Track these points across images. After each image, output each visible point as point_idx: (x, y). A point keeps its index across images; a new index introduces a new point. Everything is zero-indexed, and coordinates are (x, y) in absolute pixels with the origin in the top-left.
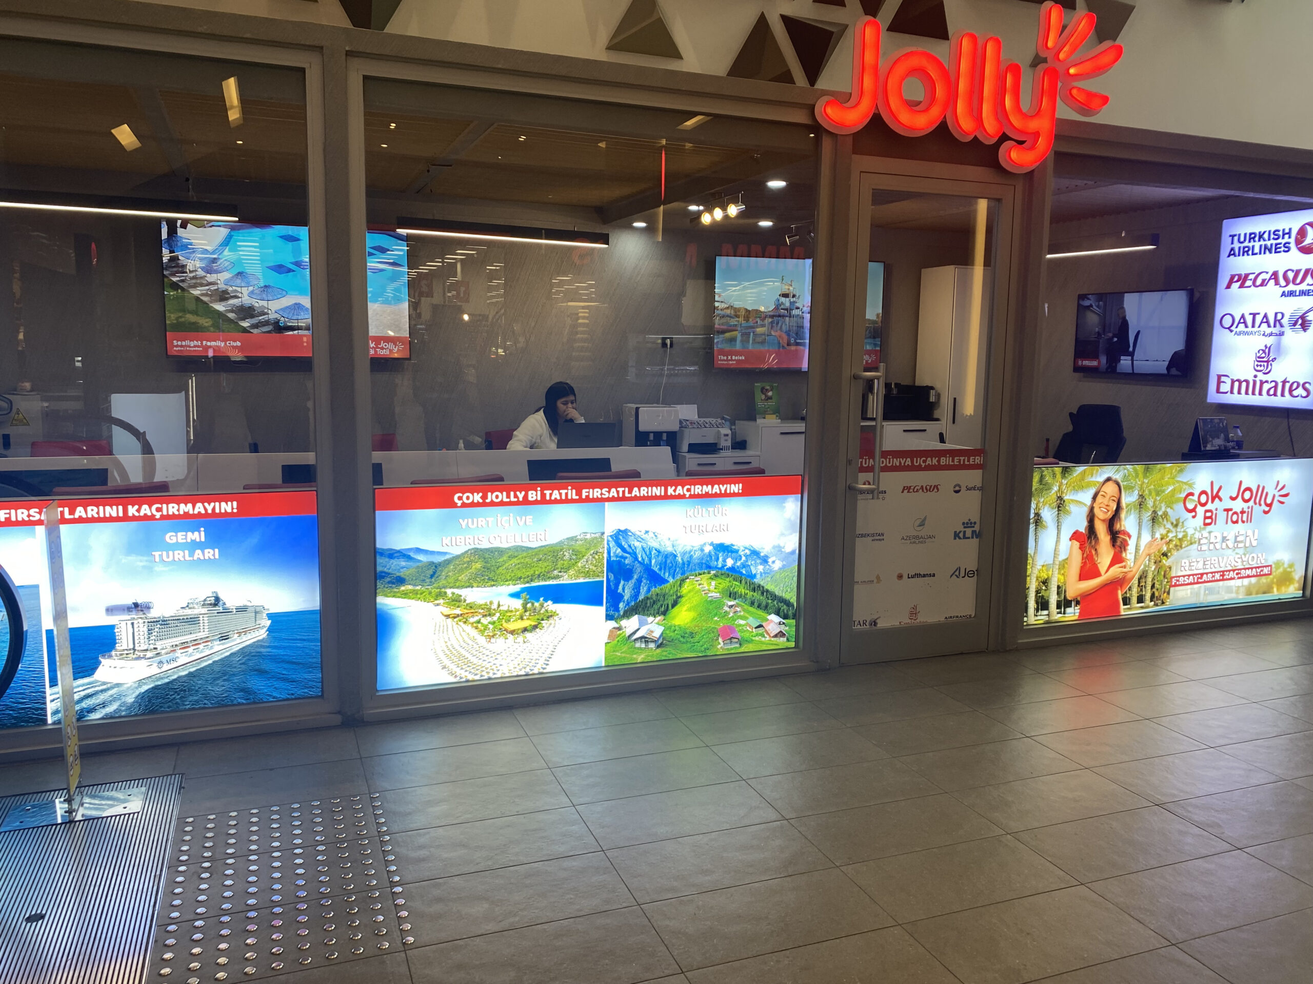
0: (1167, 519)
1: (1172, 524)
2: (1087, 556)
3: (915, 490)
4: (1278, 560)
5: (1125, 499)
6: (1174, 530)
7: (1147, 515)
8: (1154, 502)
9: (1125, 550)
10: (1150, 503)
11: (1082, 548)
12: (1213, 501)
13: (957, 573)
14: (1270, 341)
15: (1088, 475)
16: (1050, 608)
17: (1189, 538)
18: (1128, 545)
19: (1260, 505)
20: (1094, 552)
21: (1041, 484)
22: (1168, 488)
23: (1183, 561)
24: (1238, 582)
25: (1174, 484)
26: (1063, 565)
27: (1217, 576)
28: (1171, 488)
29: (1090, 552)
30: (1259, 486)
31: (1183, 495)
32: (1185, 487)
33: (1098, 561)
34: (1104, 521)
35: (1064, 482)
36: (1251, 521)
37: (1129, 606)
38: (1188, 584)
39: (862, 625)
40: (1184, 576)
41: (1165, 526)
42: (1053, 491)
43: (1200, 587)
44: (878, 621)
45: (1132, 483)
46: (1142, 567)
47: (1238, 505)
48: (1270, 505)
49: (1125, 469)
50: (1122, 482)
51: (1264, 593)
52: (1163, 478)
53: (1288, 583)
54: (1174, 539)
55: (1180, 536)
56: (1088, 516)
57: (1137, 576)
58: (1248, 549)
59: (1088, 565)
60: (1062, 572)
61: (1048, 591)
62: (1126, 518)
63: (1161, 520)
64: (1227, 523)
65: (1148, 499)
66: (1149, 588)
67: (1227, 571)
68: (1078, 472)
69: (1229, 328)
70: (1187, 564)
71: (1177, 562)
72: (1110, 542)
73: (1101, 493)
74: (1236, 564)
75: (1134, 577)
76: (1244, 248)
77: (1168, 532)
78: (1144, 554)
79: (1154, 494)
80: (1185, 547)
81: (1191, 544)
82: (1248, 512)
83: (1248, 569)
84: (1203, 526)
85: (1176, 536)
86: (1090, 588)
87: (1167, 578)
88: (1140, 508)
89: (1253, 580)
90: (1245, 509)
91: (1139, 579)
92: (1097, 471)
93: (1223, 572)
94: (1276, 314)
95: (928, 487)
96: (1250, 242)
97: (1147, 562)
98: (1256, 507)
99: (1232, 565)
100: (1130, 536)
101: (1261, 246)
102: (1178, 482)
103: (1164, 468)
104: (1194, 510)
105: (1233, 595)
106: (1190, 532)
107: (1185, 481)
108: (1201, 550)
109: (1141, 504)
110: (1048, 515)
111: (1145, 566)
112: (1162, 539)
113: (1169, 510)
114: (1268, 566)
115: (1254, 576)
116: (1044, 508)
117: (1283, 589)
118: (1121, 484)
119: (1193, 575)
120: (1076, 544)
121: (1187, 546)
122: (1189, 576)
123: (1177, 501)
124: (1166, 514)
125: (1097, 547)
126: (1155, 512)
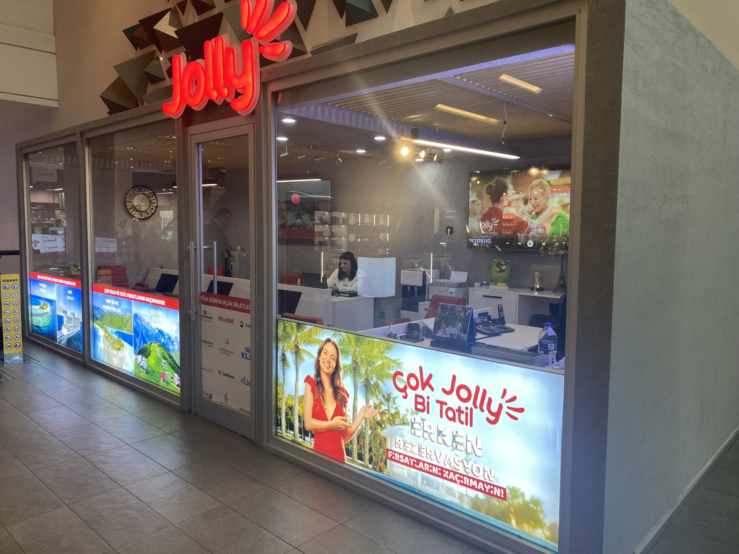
0: (378, 390)
1: (384, 397)
2: (317, 399)
3: (224, 321)
4: (513, 487)
5: (342, 361)
6: (385, 403)
7: (361, 381)
8: (366, 371)
9: (345, 406)
10: (363, 371)
11: (313, 390)
12: (423, 388)
13: (244, 381)
15: (314, 333)
16: (295, 431)
17: (401, 417)
18: (347, 402)
19: (482, 410)
21: (284, 333)
22: (377, 362)
23: (398, 438)
24: (463, 489)
25: (382, 359)
27: (435, 470)
28: (379, 363)
29: (319, 397)
30: (478, 388)
31: (393, 372)
32: (393, 364)
33: (325, 407)
34: (327, 374)
35: (299, 335)
36: (471, 425)
37: (351, 458)
38: (403, 464)
39: (206, 395)
40: (400, 454)
41: (377, 396)
42: (292, 340)
43: (417, 472)
44: (212, 396)
45: (346, 348)
46: (360, 427)
47: (453, 401)
48: (497, 415)
49: (340, 335)
51: (498, 518)
52: (372, 350)
53: (532, 523)
54: (387, 412)
55: (393, 411)
56: (315, 366)
57: (356, 434)
58: (470, 456)
59: (318, 408)
60: (301, 405)
61: (292, 416)
62: (343, 378)
63: (373, 389)
64: (441, 416)
65: (360, 366)
66: (367, 449)
67: (446, 470)
68: (307, 329)
70: (402, 442)
71: (391, 437)
73: (324, 350)
74: (456, 467)
75: (354, 433)
77: (381, 403)
78: (361, 416)
79: (365, 363)
80: (398, 425)
81: (404, 424)
82: (467, 413)
83: (474, 479)
84: (414, 410)
85: (389, 410)
86: (320, 427)
87: (382, 448)
88: (355, 372)
89: (481, 496)
90: (463, 409)
91: (358, 438)
92: (320, 331)
93: (442, 469)
95: (229, 320)
97: (364, 424)
98: (476, 412)
99: (452, 466)
100: (348, 396)
102: (386, 357)
103: (373, 342)
104: (404, 390)
105: (456, 501)
106: (402, 412)
107: (393, 359)
108: (414, 434)
109: (355, 369)
110: (290, 357)
113: (379, 382)
114: (501, 488)
115: (480, 490)
116: (287, 351)
117: (526, 528)
118: (338, 347)
119: (409, 457)
120: (309, 387)
121: (400, 424)
122: (405, 456)
123: (387, 376)
124: (377, 386)
125: (324, 395)
126: (367, 380)
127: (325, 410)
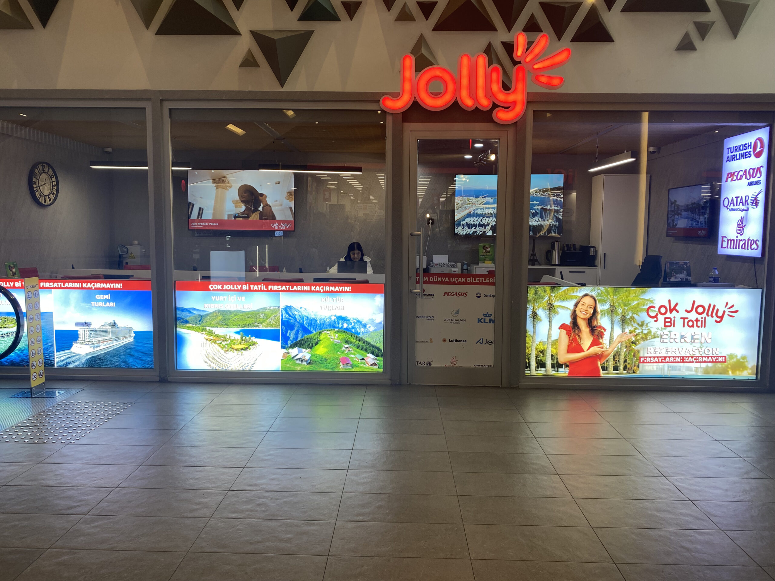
0: (634, 321)
1: (638, 324)
2: (573, 339)
3: (452, 295)
4: (731, 354)
5: (600, 307)
6: (640, 328)
7: (617, 318)
8: (623, 310)
9: (602, 338)
10: (620, 311)
11: (568, 334)
12: (671, 312)
13: (481, 341)
14: (743, 214)
15: (571, 292)
16: (546, 367)
17: (652, 334)
18: (604, 335)
19: (712, 317)
20: (577, 337)
21: (536, 296)
22: (633, 303)
23: (649, 348)
24: (698, 365)
25: (638, 300)
26: (555, 343)
27: (678, 360)
28: (635, 303)
29: (575, 337)
30: (710, 305)
31: (646, 307)
32: (647, 302)
33: (582, 343)
34: (584, 319)
35: (553, 295)
36: (705, 327)
37: (607, 372)
38: (654, 362)
39: (422, 364)
40: (650, 357)
41: (632, 325)
42: (545, 300)
43: (664, 365)
44: (431, 363)
45: (604, 298)
46: (616, 349)
47: (693, 316)
48: (722, 318)
49: (598, 289)
50: (597, 297)
51: (720, 374)
52: (629, 296)
53: (741, 369)
54: (641, 333)
55: (645, 332)
56: (571, 316)
57: (612, 354)
58: (703, 345)
59: (574, 345)
60: (554, 347)
61: (544, 357)
62: (601, 319)
63: (629, 321)
64: (684, 326)
65: (618, 308)
66: (622, 362)
67: (686, 357)
68: (563, 290)
69: (726, 207)
70: (653, 350)
71: (643, 348)
72: (590, 332)
73: (581, 303)
74: (694, 353)
75: (610, 354)
76: (733, 155)
77: (636, 329)
78: (617, 341)
79: (622, 305)
80: (650, 339)
81: (655, 337)
82: (702, 321)
83: (705, 357)
84: (663, 327)
85: (642, 332)
86: (576, 358)
87: (636, 357)
88: (612, 313)
89: (710, 365)
90: (700, 318)
91: (614, 357)
92: (577, 290)
93: (683, 357)
94: (746, 196)
95: (460, 294)
96: (735, 152)
97: (620, 346)
98: (709, 319)
99: (690, 353)
100: (605, 330)
101: (739, 154)
102: (641, 299)
103: (629, 290)
104: (656, 316)
105: (693, 373)
106: (653, 330)
107: (647, 299)
108: (663, 342)
109: (612, 311)
110: (542, 313)
111: (618, 348)
112: (630, 333)
113: (635, 316)
114: (723, 357)
115: (710, 362)
116: (539, 309)
117: (738, 373)
118: (596, 298)
119: (658, 357)
120: (564, 332)
121: (652, 339)
122: (654, 357)
123: (642, 310)
124: (632, 318)
125: (580, 334)
126: (624, 316)
127: (582, 345)
